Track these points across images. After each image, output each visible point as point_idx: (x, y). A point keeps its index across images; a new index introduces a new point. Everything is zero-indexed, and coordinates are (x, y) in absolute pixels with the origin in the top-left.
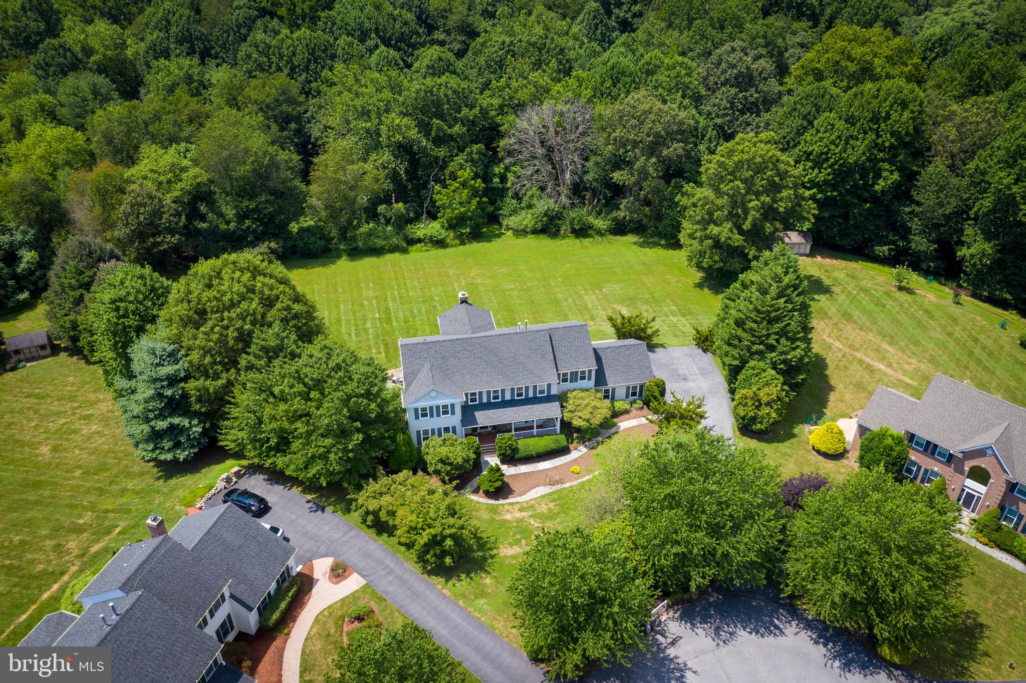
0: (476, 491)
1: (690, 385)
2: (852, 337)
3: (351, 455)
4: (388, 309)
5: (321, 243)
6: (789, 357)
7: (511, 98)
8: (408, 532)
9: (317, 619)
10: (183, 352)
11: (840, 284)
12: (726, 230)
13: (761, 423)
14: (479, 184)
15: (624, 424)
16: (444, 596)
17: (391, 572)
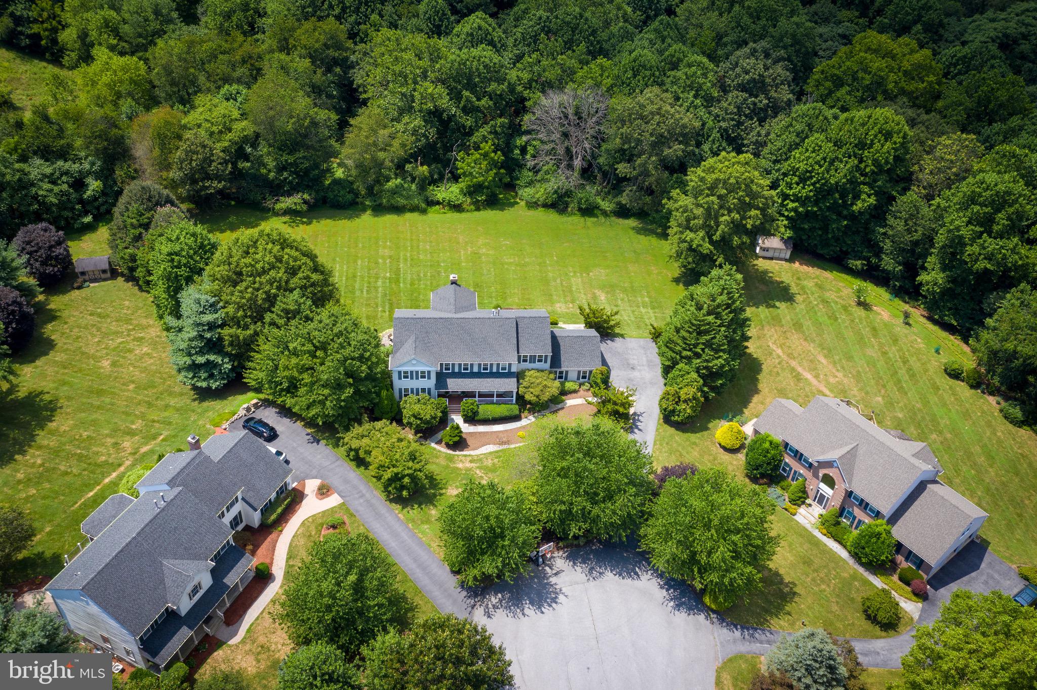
0: (439, 442)
1: (636, 374)
2: (793, 347)
3: (342, 404)
4: (398, 269)
5: (350, 197)
6: (710, 365)
7: (539, 75)
8: (378, 468)
9: (303, 523)
10: (221, 304)
11: (805, 293)
12: (699, 238)
13: (678, 416)
14: (499, 156)
15: (571, 402)
16: (399, 519)
17: (362, 496)
